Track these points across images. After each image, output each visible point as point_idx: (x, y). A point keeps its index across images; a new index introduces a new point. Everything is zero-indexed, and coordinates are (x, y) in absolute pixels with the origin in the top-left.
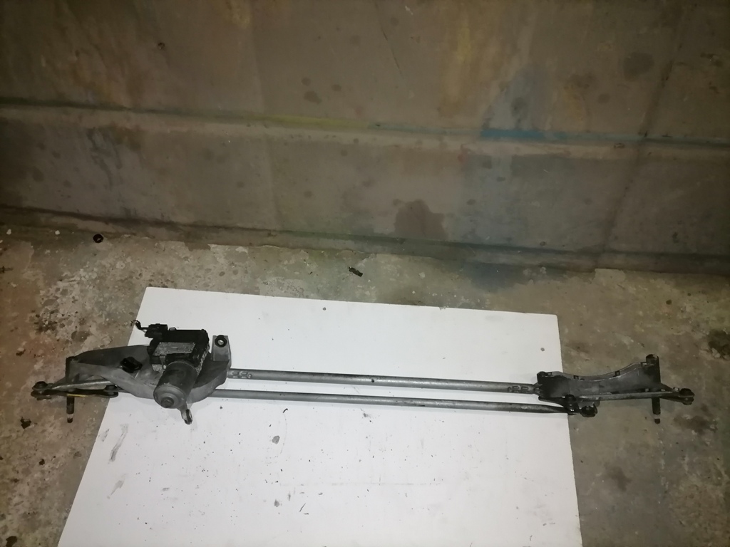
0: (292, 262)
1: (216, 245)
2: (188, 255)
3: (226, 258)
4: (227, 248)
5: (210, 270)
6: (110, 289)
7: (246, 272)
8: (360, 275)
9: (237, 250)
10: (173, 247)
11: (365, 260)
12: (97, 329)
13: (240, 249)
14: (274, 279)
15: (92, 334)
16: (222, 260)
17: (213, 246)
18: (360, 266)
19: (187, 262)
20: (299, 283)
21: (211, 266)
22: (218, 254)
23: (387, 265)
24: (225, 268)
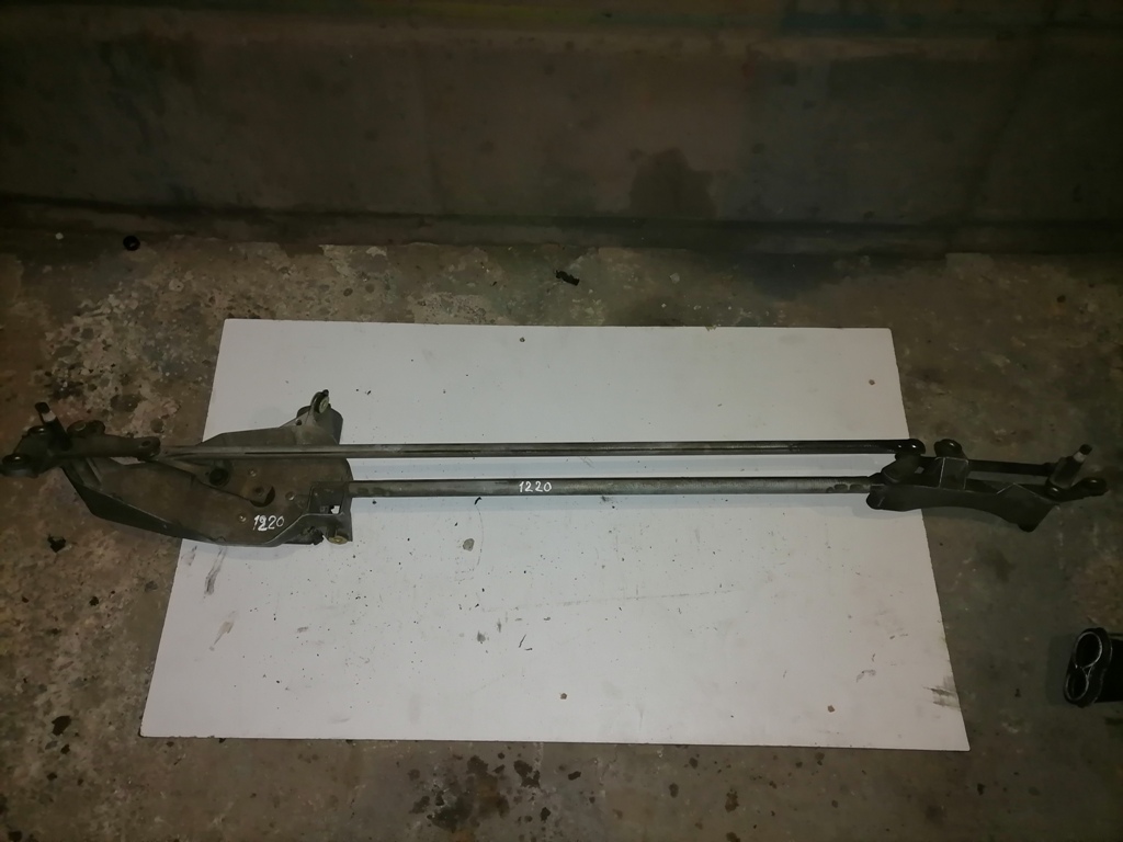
0: (462, 267)
1: (332, 246)
2: (287, 264)
3: (351, 266)
4: (351, 250)
5: (327, 287)
6: (164, 325)
7: (388, 288)
8: (575, 282)
9: (368, 252)
10: (260, 252)
11: (581, 258)
12: (152, 391)
13: (373, 250)
14: (434, 295)
15: (145, 399)
16: (345, 270)
17: (327, 247)
18: (574, 268)
19: (286, 276)
20: (477, 302)
21: (328, 281)
22: (338, 261)
23: (618, 265)
24: (352, 282)
